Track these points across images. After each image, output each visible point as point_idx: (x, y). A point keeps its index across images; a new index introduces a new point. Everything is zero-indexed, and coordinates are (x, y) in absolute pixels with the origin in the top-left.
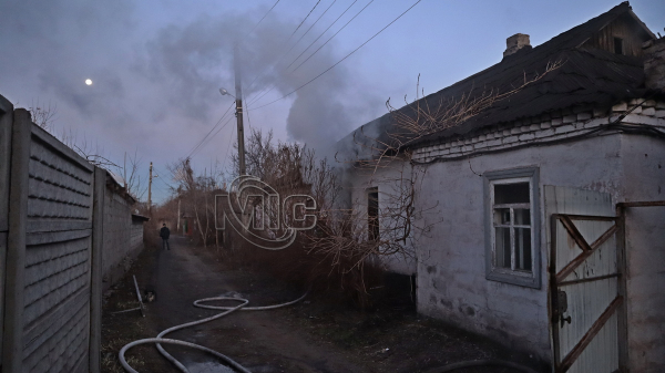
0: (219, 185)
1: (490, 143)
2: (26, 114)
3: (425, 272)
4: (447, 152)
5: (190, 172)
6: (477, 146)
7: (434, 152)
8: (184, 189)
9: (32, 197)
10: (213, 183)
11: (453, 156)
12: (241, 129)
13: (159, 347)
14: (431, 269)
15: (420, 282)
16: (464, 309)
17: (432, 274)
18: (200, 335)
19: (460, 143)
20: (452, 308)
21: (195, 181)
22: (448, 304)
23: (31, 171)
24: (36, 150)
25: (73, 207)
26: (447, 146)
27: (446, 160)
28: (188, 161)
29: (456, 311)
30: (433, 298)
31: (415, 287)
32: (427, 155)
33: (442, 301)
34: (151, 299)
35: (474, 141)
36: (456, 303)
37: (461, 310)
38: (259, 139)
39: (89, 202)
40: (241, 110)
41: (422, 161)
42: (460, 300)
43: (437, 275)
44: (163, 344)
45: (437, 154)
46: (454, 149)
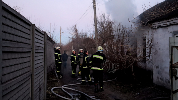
0: (88, 36)
1: (175, 21)
2: (34, 25)
3: (156, 68)
4: (162, 24)
5: (76, 30)
6: (171, 22)
7: (158, 24)
8: (74, 37)
9: (36, 42)
10: (86, 35)
11: (164, 25)
12: (95, 13)
13: (63, 89)
14: (157, 67)
15: (154, 72)
16: (167, 81)
17: (158, 69)
18: (76, 88)
19: (166, 21)
20: (163, 81)
21: (79, 34)
22: (162, 79)
23: (35, 37)
24: (36, 32)
25: (41, 44)
26: (162, 22)
27: (162, 27)
28: (76, 26)
29: (165, 82)
30: (158, 78)
31: (153, 74)
32: (156, 25)
33: (161, 79)
34: (61, 77)
35: (170, 20)
36: (164, 79)
37: (166, 82)
38: (104, 16)
39: (43, 43)
40: (95, 5)
41: (155, 27)
42: (166, 78)
43: (159, 69)
44: (64, 88)
45: (159, 25)
46: (164, 23)
